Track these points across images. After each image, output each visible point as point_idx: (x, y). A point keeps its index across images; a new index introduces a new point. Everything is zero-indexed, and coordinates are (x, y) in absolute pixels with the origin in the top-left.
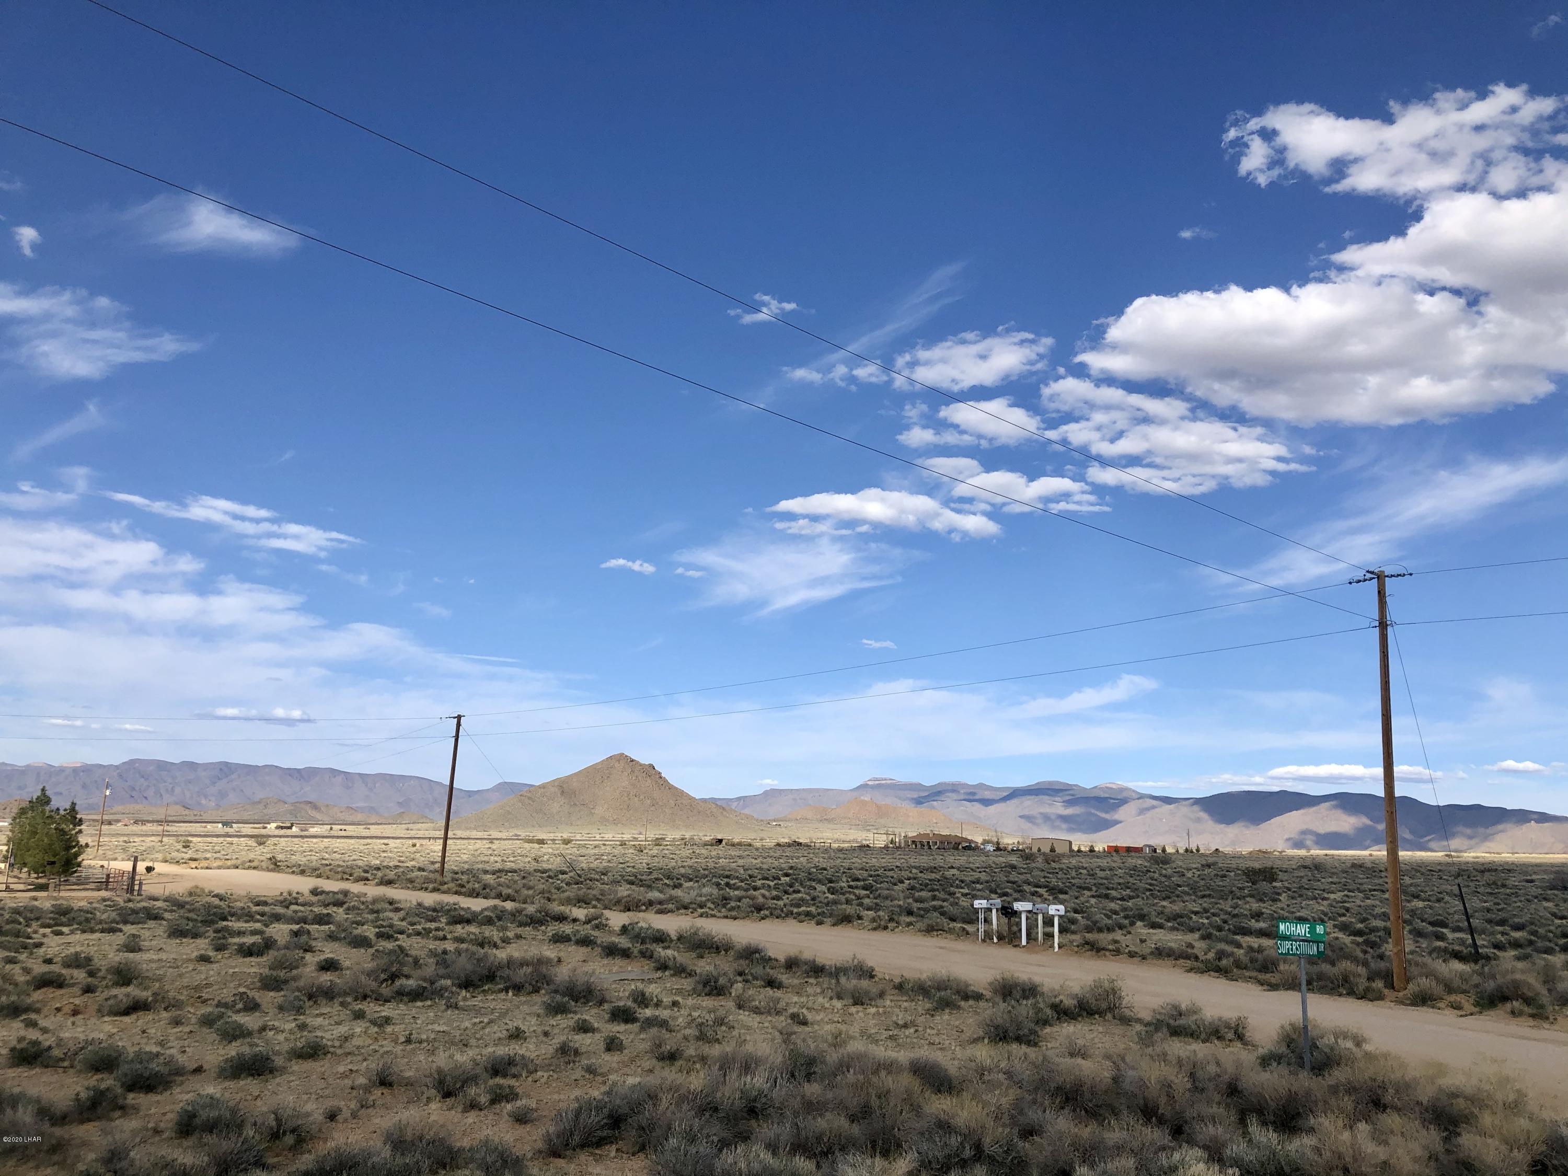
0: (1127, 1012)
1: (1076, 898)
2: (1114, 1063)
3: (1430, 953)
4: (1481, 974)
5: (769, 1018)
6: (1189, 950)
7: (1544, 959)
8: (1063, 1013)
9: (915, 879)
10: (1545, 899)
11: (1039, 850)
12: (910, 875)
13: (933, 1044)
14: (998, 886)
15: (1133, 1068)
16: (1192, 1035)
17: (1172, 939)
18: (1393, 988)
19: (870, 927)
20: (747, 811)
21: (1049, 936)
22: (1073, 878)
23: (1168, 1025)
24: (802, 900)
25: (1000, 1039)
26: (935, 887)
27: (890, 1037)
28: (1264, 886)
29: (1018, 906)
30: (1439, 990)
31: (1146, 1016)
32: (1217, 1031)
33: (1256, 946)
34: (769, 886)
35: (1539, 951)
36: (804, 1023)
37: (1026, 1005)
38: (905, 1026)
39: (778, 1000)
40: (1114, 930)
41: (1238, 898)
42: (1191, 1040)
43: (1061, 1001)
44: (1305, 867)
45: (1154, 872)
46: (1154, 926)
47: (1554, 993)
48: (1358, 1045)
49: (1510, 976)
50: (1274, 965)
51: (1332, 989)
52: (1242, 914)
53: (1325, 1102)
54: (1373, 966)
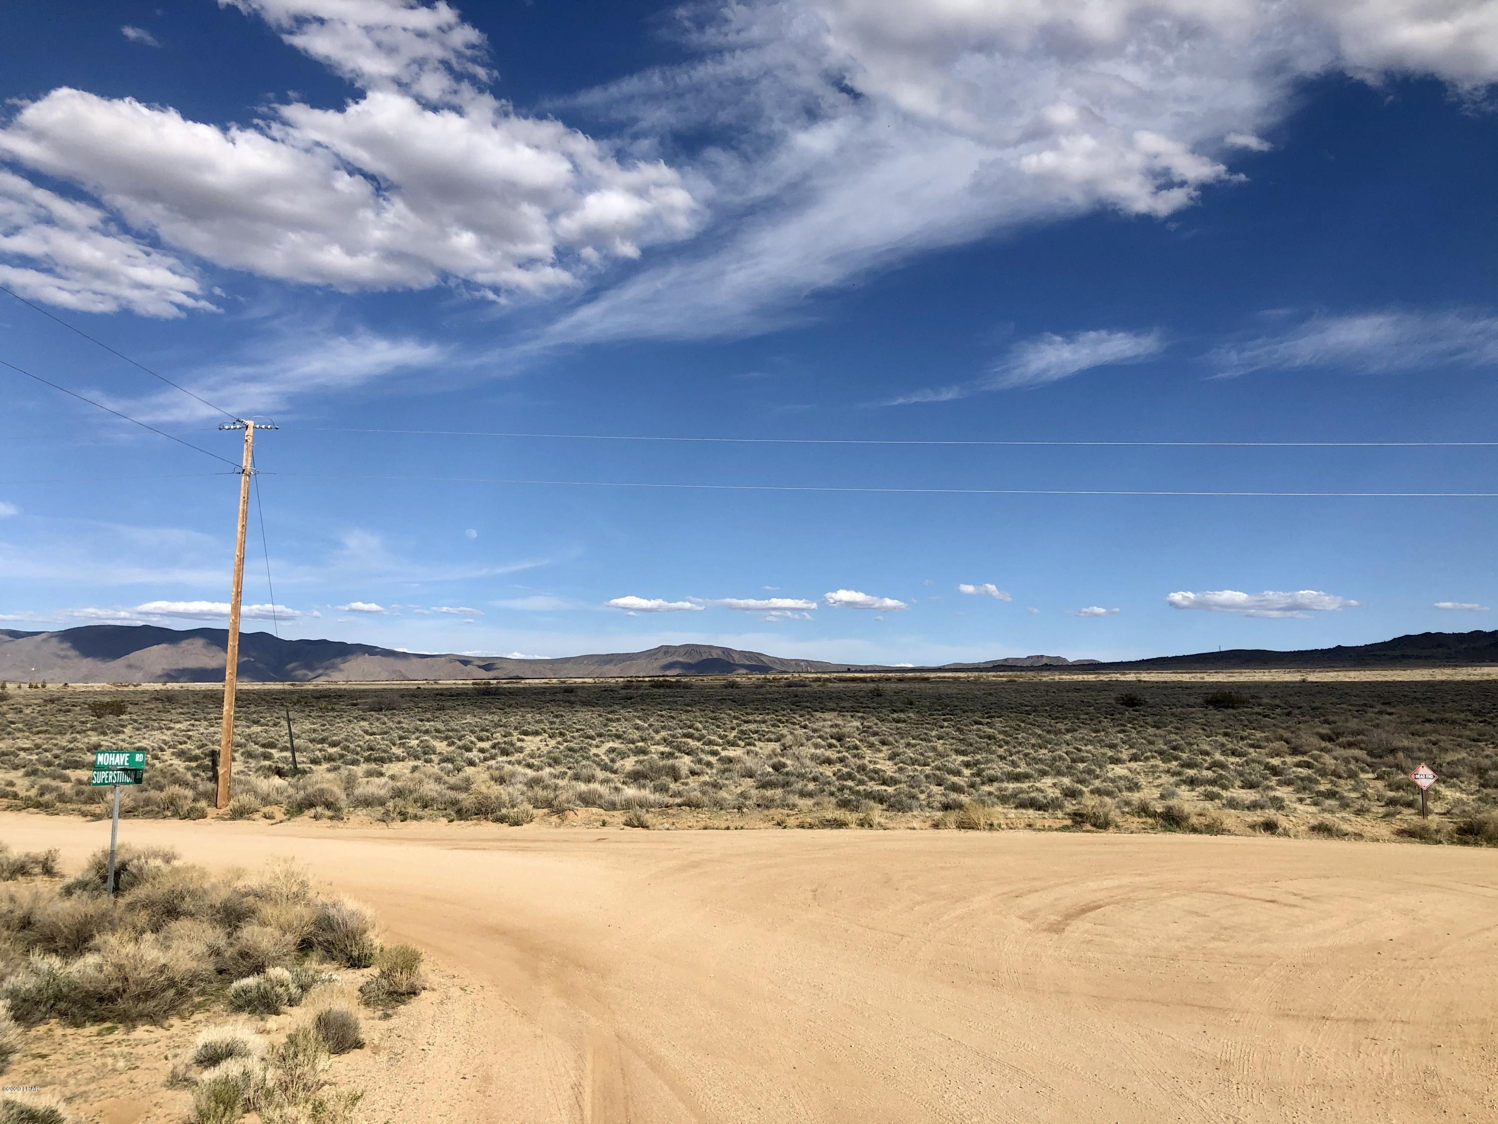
7: (350, 770)
18: (216, 806)
28: (110, 719)
32: (23, 867)
44: (157, 700)
47: (351, 797)
48: (168, 861)
49: (318, 786)
50: (102, 795)
51: (158, 813)
52: (78, 748)
53: (121, 919)
54: (201, 788)
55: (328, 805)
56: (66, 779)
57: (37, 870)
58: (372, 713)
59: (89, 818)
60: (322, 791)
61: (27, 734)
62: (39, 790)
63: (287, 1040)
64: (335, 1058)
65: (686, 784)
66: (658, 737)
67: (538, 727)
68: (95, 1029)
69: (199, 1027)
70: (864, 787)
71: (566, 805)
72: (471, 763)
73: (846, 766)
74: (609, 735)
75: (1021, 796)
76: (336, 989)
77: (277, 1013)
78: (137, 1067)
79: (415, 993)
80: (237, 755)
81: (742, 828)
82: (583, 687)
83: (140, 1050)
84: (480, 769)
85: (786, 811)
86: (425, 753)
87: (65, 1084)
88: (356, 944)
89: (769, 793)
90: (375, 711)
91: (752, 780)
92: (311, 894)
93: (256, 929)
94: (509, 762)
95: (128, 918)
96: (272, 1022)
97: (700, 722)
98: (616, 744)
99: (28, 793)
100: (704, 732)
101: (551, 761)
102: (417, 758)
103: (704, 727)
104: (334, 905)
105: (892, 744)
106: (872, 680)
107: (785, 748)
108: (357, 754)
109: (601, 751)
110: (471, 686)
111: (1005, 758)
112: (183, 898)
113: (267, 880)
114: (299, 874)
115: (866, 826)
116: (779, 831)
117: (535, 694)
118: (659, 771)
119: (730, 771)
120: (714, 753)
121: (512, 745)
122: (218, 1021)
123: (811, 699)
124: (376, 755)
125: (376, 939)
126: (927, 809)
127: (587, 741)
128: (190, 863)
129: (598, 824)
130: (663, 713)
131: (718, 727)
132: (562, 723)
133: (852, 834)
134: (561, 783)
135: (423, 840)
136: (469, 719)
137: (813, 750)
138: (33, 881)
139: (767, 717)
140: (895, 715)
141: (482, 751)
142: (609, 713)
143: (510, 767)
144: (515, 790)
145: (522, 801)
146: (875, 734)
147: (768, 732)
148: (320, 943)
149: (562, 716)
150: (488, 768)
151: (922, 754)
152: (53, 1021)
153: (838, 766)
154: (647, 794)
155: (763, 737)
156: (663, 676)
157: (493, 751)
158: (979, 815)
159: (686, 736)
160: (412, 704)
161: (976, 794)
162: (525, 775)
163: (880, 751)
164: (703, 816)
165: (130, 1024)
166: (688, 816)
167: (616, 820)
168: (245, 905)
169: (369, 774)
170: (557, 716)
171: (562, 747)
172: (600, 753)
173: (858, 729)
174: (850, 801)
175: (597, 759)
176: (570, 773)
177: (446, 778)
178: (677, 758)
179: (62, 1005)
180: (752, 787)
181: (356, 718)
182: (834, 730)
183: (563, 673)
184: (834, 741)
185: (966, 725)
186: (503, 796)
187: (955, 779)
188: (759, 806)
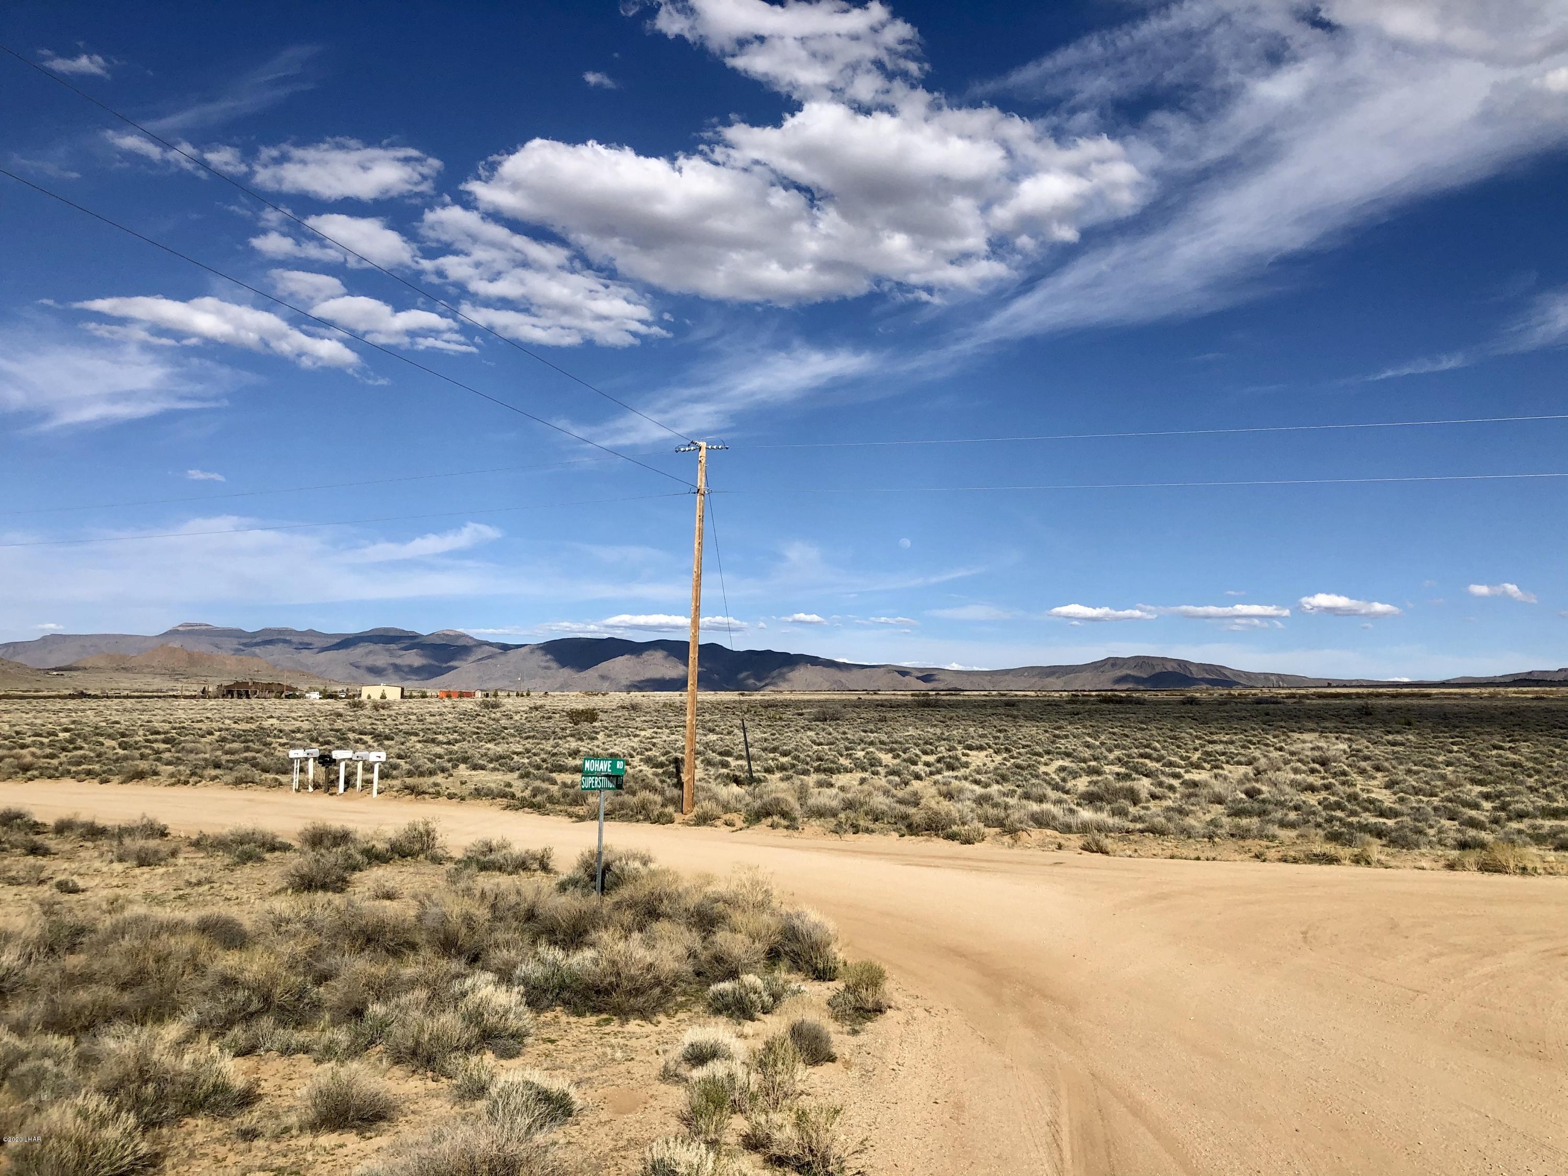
0: (440, 852)
1: (402, 744)
2: (420, 901)
3: (716, 779)
4: (752, 795)
5: (29, 889)
6: (507, 789)
7: (802, 780)
8: (374, 857)
9: (227, 730)
10: (809, 729)
11: (369, 697)
12: (221, 726)
13: (229, 900)
14: (320, 735)
15: (437, 905)
16: (500, 869)
17: (491, 779)
18: (682, 812)
19: (167, 783)
20: (19, 659)
21: (369, 782)
22: (401, 724)
23: (478, 861)
24: (85, 757)
25: (305, 888)
26: (249, 738)
27: (180, 897)
28: (585, 726)
29: (337, 754)
30: (718, 811)
31: (458, 854)
32: (524, 863)
33: (569, 782)
34: (42, 743)
35: (798, 773)
36: (75, 890)
37: (336, 853)
38: (199, 883)
39: (42, 869)
40: (435, 774)
41: (560, 738)
42: (498, 873)
43: (374, 846)
44: (624, 708)
45: (484, 716)
46: (475, 767)
47: (805, 807)
48: (645, 864)
49: (774, 795)
50: (584, 799)
51: (632, 816)
52: (561, 753)
53: (610, 917)
54: (668, 793)
55: (784, 815)
56: (554, 782)
57: (536, 866)
58: (818, 723)
59: (574, 819)
60: (778, 801)
61: (518, 739)
62: (532, 791)
63: (764, 1046)
64: (810, 1070)
65: (1147, 808)
66: (1111, 757)
67: (983, 742)
68: (593, 1019)
69: (683, 1026)
70: (1358, 819)
71: (1019, 825)
72: (918, 777)
73: (1333, 795)
74: (1057, 753)
75: (1562, 836)
76: (806, 1000)
77: (752, 1019)
78: (632, 1059)
79: (881, 1011)
80: (697, 762)
81: (1214, 859)
82: (1025, 701)
83: (633, 1042)
84: (926, 783)
85: (1264, 843)
86: (872, 765)
87: (572, 1069)
88: (821, 957)
89: (1244, 822)
90: (820, 721)
91: (1223, 807)
92: (775, 903)
93: (728, 935)
94: (956, 777)
95: (616, 916)
96: (749, 1027)
97: (1158, 741)
98: (1066, 763)
99: (524, 794)
100: (1163, 752)
101: (998, 778)
102: (864, 769)
103: (1163, 747)
104: (798, 916)
105: (1388, 770)
106: (1359, 696)
107: (1258, 772)
108: (807, 764)
109: (1051, 769)
110: (910, 698)
111: (1537, 790)
112: (661, 901)
113: (733, 887)
114: (763, 883)
115: (1363, 864)
116: (1258, 864)
117: (975, 706)
118: (1116, 793)
119: (1196, 796)
120: (1177, 776)
121: (957, 759)
122: (701, 1020)
123: (1284, 718)
124: (825, 765)
125: (839, 953)
126: (1438, 847)
127: (1034, 758)
128: (664, 867)
129: (1054, 847)
130: (1115, 730)
131: (1179, 747)
132: (1006, 738)
133: (1345, 872)
134: (1012, 801)
135: (877, 854)
136: (911, 731)
137: (1293, 776)
138: (533, 876)
139: (1234, 738)
140: (1390, 737)
141: (927, 764)
142: (1055, 729)
143: (957, 782)
144: (965, 807)
145: (973, 819)
146: (1366, 758)
147: (1237, 755)
148: (786, 953)
149: (1006, 731)
150: (935, 783)
151: (1427, 783)
152: (558, 1009)
153: (1324, 794)
154: (1104, 817)
155: (1231, 759)
156: (1111, 690)
157: (939, 765)
158: (1505, 855)
159: (1142, 756)
160: (855, 715)
161: (1501, 832)
162: (973, 791)
163: (1374, 778)
164: (1170, 844)
165: (624, 1018)
166: (1151, 843)
167: (1072, 844)
168: (716, 910)
169: (820, 784)
170: (1000, 731)
171: (1008, 764)
172: (1049, 772)
173: (1345, 752)
174: (1341, 834)
175: (1047, 778)
176: (1019, 791)
177: (895, 792)
178: (1134, 779)
179: (566, 995)
180: (1223, 814)
181: (803, 728)
182: (1317, 753)
183: (1002, 686)
184: (1317, 766)
185: (1482, 750)
186: (953, 813)
187: (1473, 813)
188: (1232, 835)
